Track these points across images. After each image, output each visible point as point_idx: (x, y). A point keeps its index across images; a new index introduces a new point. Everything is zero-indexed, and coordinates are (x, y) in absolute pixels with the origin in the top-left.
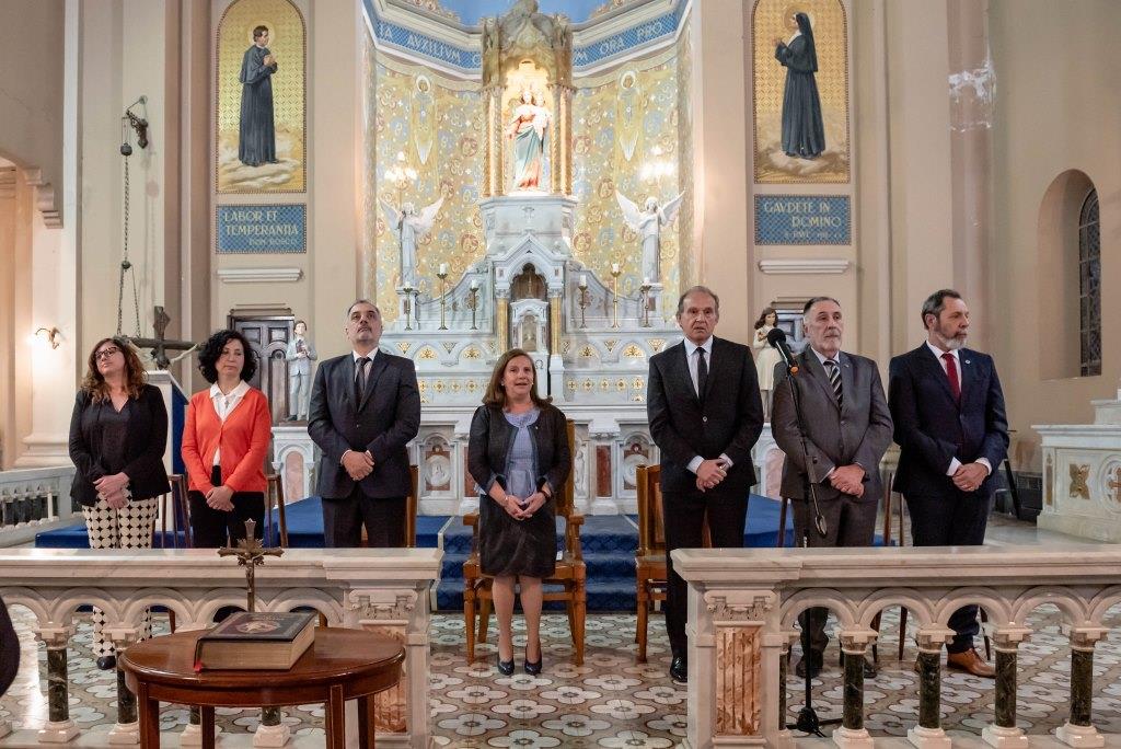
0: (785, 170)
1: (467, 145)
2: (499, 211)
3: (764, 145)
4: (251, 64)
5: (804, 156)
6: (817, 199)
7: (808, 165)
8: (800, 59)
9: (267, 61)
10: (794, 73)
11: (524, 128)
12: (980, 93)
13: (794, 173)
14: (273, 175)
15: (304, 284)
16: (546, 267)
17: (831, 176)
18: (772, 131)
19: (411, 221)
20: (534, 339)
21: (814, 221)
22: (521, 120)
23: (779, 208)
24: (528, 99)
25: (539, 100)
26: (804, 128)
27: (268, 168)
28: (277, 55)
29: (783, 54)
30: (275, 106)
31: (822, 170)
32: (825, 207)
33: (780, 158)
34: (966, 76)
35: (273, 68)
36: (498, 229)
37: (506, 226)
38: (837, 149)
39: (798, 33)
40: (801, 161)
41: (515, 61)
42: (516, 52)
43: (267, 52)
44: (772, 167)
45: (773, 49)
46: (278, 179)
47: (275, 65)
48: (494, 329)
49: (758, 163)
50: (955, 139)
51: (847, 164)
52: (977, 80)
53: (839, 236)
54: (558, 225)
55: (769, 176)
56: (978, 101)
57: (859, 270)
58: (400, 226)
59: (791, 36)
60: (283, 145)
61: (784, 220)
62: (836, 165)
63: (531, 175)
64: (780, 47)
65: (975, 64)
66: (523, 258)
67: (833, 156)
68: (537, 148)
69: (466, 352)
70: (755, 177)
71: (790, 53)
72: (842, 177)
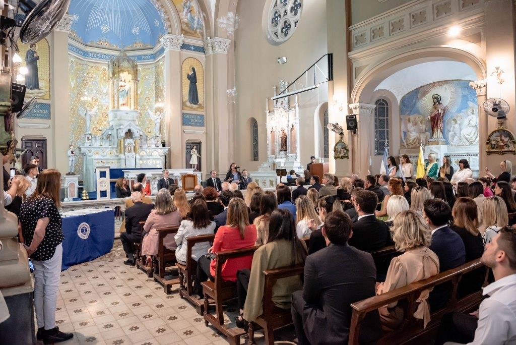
0: (189, 107)
1: (85, 82)
2: (118, 113)
3: (184, 100)
4: (29, 56)
5: (194, 104)
6: (197, 115)
7: (195, 106)
8: (193, 79)
9: (35, 55)
10: (191, 82)
11: (122, 89)
12: (233, 95)
13: (192, 108)
14: (38, 93)
15: (50, 130)
16: (134, 130)
17: (200, 110)
18: (186, 97)
19: (89, 113)
20: (131, 150)
21: (196, 120)
22: (121, 86)
23: (188, 116)
24: (123, 80)
25: (127, 81)
26: (194, 98)
27: (36, 91)
28: (39, 54)
29: (189, 77)
30: (39, 71)
31: (198, 108)
32: (199, 117)
33: (188, 104)
34: (230, 90)
35: (38, 58)
36: (118, 118)
37: (121, 117)
38: (201, 103)
39: (192, 72)
40: (193, 105)
41: (123, 71)
42: (123, 69)
43: (35, 52)
44: (186, 106)
45: (187, 76)
46: (40, 95)
47: (39, 57)
48: (117, 146)
49: (183, 104)
50: (228, 104)
51: (203, 107)
52: (233, 91)
53: (202, 125)
54: (135, 119)
55: (186, 108)
56: (233, 97)
57: (206, 133)
58: (86, 115)
59: (191, 73)
60: (41, 84)
61: (189, 119)
62: (201, 107)
63: (124, 102)
64: (188, 75)
65: (232, 88)
66: (128, 128)
67: (200, 105)
68: (126, 95)
69: (109, 152)
70: (182, 109)
71: (191, 77)
72: (202, 110)
